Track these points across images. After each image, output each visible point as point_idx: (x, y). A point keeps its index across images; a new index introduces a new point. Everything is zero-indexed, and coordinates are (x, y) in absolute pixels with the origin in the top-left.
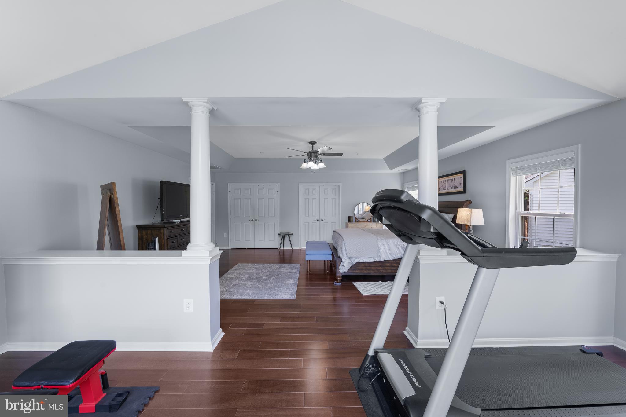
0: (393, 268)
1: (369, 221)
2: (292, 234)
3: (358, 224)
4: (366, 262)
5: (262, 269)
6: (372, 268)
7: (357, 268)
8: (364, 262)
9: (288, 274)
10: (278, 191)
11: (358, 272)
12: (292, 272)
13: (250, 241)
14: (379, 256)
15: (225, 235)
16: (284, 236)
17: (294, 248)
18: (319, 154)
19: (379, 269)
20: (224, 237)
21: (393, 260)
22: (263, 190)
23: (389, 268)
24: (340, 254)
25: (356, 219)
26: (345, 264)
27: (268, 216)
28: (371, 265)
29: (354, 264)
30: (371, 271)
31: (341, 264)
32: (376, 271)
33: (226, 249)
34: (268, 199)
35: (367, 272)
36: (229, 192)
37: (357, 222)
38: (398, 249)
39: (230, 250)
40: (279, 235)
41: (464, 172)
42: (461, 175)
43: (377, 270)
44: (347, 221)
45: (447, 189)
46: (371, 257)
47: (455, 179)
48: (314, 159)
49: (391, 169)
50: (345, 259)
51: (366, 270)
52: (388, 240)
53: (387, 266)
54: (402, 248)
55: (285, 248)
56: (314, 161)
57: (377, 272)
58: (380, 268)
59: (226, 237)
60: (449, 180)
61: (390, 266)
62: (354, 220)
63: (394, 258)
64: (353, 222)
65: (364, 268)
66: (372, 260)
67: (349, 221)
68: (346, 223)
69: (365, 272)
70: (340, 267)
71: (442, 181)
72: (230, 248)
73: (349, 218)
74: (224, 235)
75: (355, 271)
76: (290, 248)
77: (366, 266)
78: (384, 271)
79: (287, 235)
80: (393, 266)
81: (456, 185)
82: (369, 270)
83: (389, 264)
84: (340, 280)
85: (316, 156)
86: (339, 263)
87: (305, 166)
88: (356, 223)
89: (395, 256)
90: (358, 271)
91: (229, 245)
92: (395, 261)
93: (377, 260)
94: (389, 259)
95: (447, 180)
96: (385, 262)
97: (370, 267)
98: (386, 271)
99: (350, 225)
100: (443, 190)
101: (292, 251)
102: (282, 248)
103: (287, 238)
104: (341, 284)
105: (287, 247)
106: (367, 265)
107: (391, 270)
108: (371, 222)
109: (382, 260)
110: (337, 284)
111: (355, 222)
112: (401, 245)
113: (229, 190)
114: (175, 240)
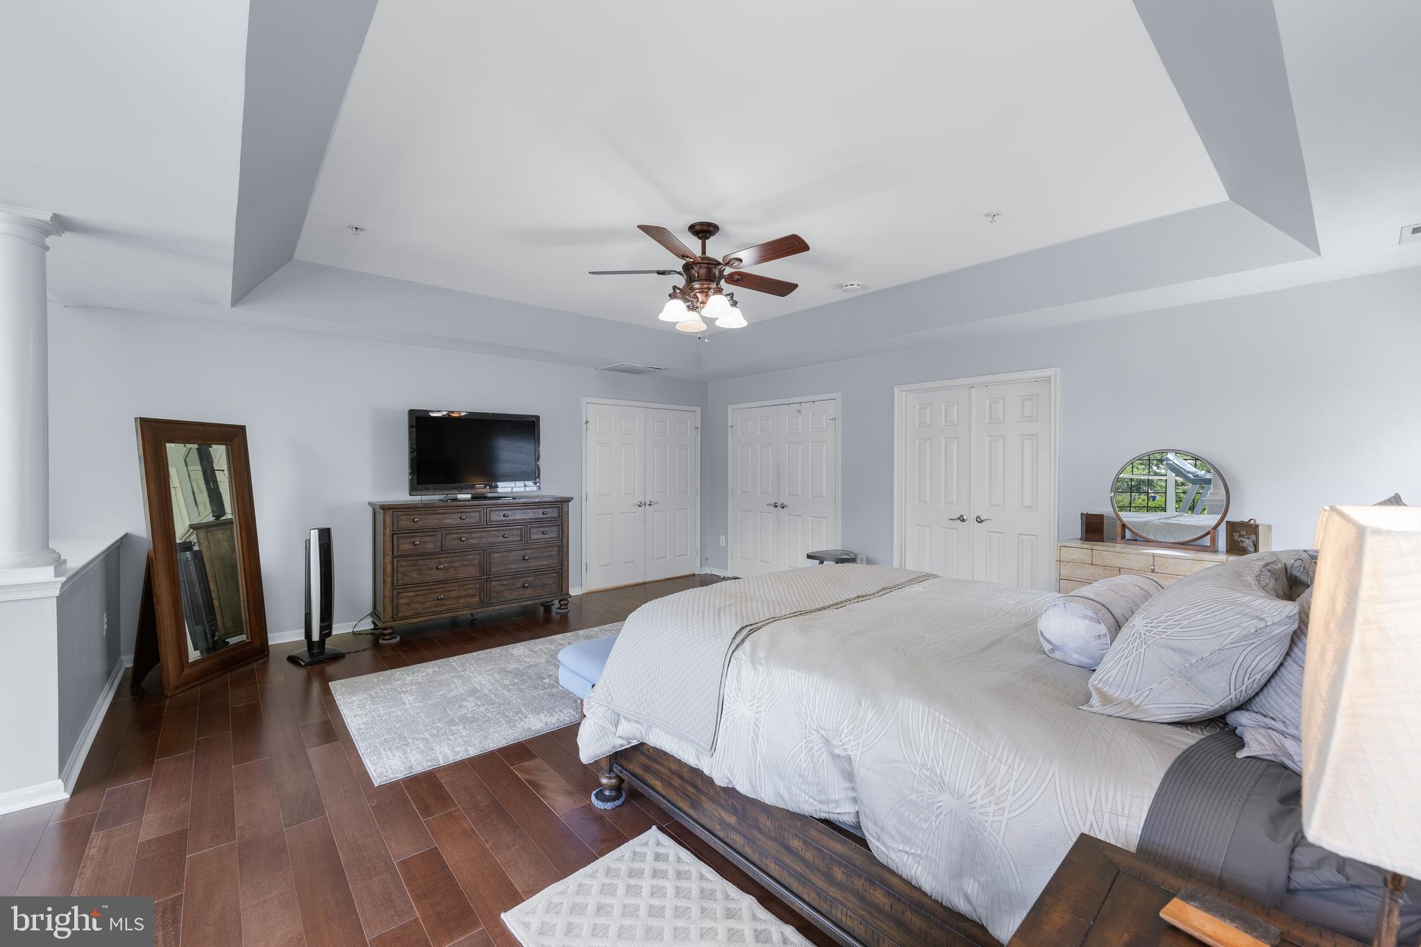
15: (723, 540)
20: (719, 544)
27: (810, 497)
34: (810, 445)
36: (729, 429)
37: (1132, 541)
59: (724, 544)
74: (721, 540)
91: (729, 567)
108: (1212, 547)
113: (730, 424)
114: (426, 539)
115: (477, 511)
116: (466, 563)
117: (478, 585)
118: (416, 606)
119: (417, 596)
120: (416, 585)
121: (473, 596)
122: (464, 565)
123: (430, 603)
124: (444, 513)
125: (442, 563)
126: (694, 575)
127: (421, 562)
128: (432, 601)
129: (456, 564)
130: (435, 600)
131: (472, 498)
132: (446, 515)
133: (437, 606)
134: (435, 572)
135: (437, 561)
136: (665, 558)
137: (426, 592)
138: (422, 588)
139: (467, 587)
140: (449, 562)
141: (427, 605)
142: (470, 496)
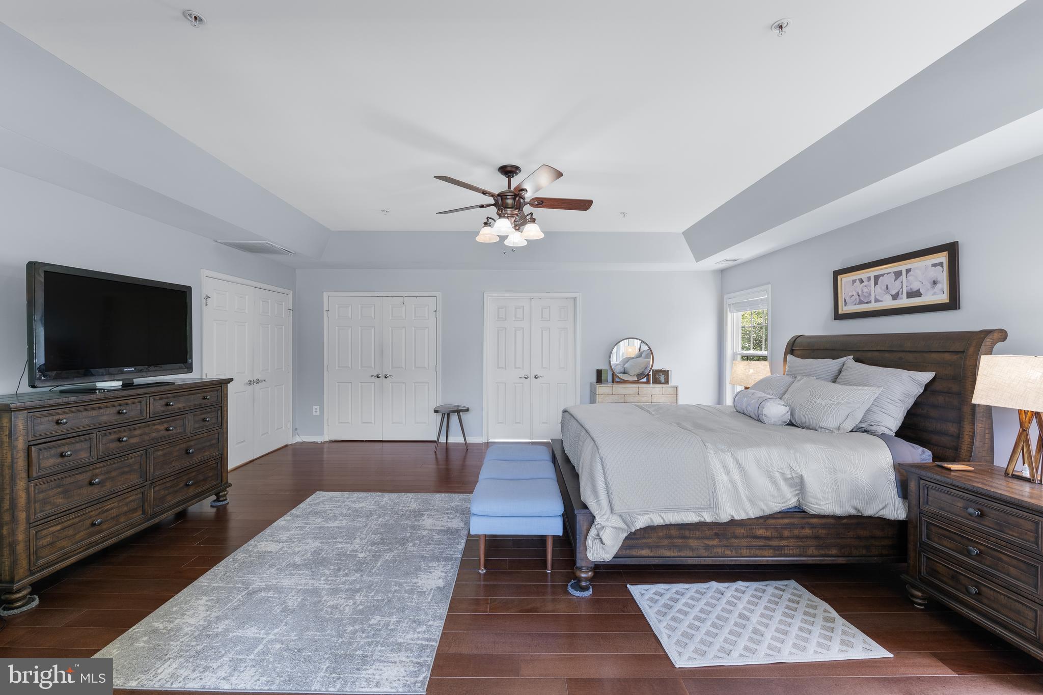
0: (756, 543)
1: (645, 380)
2: (467, 410)
3: (620, 389)
4: (671, 525)
5: (369, 514)
6: (690, 541)
7: (644, 541)
8: (666, 525)
9: (436, 537)
10: (436, 311)
11: (645, 555)
12: (449, 528)
13: (372, 423)
14: (713, 505)
15: (316, 410)
16: (448, 415)
17: (470, 440)
18: (528, 203)
19: (713, 546)
20: (314, 414)
21: (757, 518)
22: (404, 309)
23: (744, 542)
24: (587, 496)
25: (615, 377)
26: (607, 536)
27: (413, 368)
28: (687, 533)
29: (633, 530)
30: (689, 553)
31: (593, 532)
32: (703, 552)
33: (317, 443)
34: (413, 328)
35: (675, 554)
36: (325, 313)
37: (618, 382)
38: (774, 483)
39: (327, 445)
40: (436, 411)
41: (952, 249)
42: (943, 257)
43: (707, 547)
44: (594, 379)
45: (877, 301)
46: (687, 510)
47: (908, 271)
48: (512, 216)
49: (698, 260)
50: (606, 517)
51: (670, 549)
52: (741, 455)
53: (736, 537)
54: (786, 480)
55: (451, 440)
56: (513, 219)
57: (706, 555)
58: (715, 542)
59: (318, 413)
60: (883, 275)
61: (747, 537)
62: (610, 379)
63: (763, 511)
64: (607, 382)
65: (666, 542)
66: (692, 518)
67: (599, 380)
68: (591, 384)
69: (668, 553)
70: (590, 541)
71: (854, 281)
72: (326, 438)
73: (599, 372)
74: (314, 411)
75: (635, 552)
76: (461, 440)
77: (670, 537)
78: (728, 552)
79: (454, 411)
80: (756, 537)
81: (915, 286)
82: (680, 548)
83: (741, 531)
84: (586, 579)
85: (519, 207)
86: (585, 527)
87: (487, 235)
88: (615, 385)
89: (765, 508)
90: (645, 552)
91: (325, 433)
92: (762, 521)
93: (708, 518)
94: (747, 514)
95: (877, 278)
96: (733, 523)
97: (684, 537)
98: (734, 553)
99: (602, 389)
100: (861, 302)
101: (467, 447)
102: (443, 440)
103: (454, 418)
104: (590, 592)
105: (456, 438)
106: (674, 532)
107: (748, 547)
108: (648, 382)
109: (724, 518)
110: (578, 594)
111: (613, 382)
112: (781, 469)
113: (325, 308)
114: (78, 446)
115: (138, 402)
116: (126, 469)
117: (141, 495)
118: (64, 543)
119: (63, 529)
120: (63, 514)
121: (134, 510)
122: (123, 473)
123: (82, 533)
124: (100, 408)
125: (96, 476)
126: (286, 446)
127: (69, 480)
128: (86, 529)
129: (114, 474)
130: (88, 528)
131: (123, 386)
132: (102, 411)
133: (91, 535)
134: (86, 490)
135: (89, 474)
136: (268, 433)
137: (77, 520)
138: (72, 516)
139: (127, 500)
140: (107, 473)
141: (78, 537)
142: (120, 383)
